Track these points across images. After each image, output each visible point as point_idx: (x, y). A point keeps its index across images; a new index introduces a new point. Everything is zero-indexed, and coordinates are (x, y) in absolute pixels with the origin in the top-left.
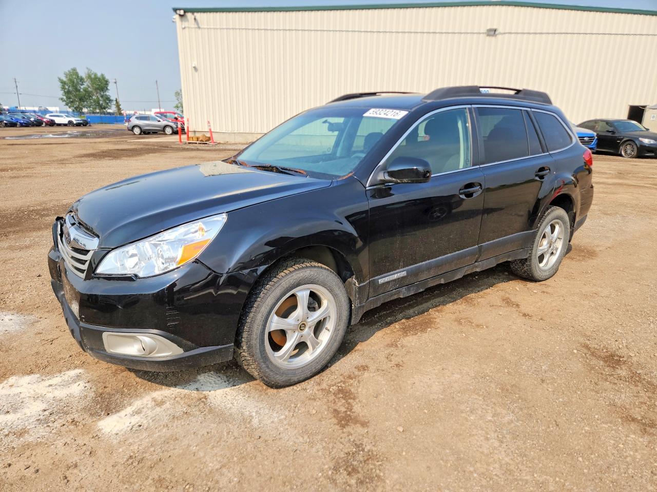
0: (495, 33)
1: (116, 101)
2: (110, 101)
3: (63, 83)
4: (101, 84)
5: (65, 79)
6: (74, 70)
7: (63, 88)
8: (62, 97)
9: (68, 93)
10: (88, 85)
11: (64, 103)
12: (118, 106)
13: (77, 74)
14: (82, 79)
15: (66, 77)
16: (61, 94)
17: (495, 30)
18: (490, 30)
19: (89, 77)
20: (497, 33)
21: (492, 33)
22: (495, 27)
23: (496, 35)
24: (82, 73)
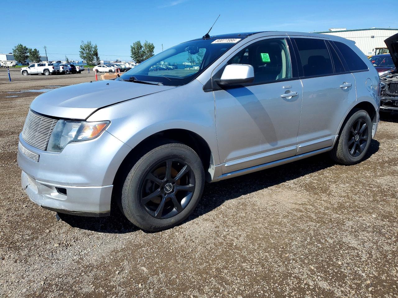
3: (132, 48)
4: (151, 48)
6: (139, 42)
7: (132, 51)
8: (131, 55)
9: (133, 53)
11: (133, 59)
19: (146, 45)
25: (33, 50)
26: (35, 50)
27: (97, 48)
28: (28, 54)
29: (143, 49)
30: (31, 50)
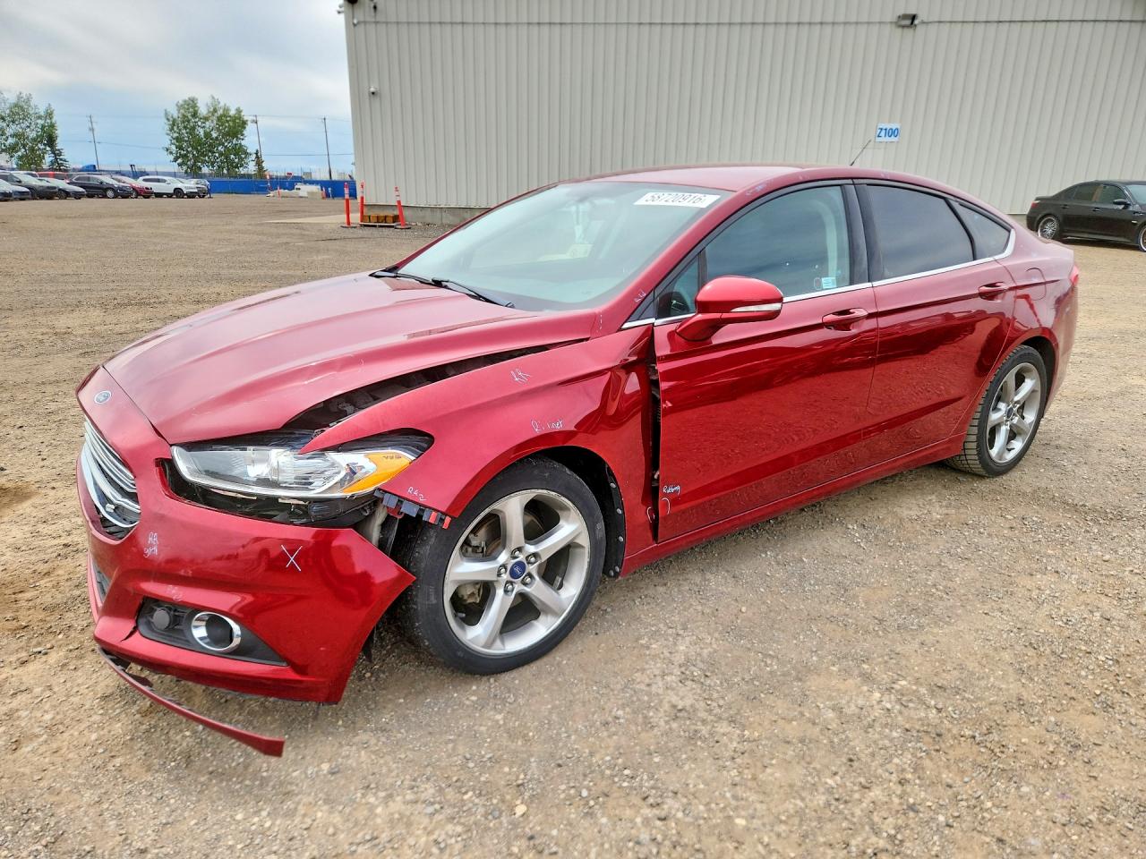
0: (912, 23)
1: (257, 154)
12: (259, 162)
17: (914, 17)
18: (905, 17)
20: (916, 22)
21: (908, 22)
22: (913, 12)
23: (915, 26)
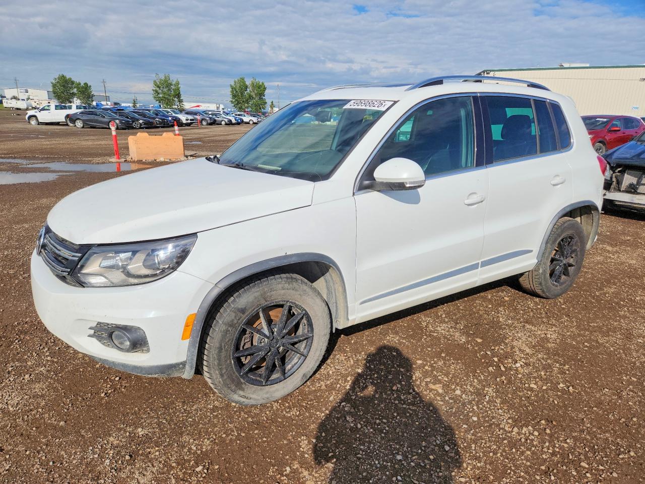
2: (266, 103)
3: (233, 88)
5: (233, 85)
6: (243, 79)
7: (232, 92)
8: (231, 100)
9: (234, 96)
10: (250, 91)
11: (233, 105)
13: (244, 83)
14: (246, 87)
15: (235, 84)
16: (230, 98)
24: (248, 82)
25: (82, 84)
26: (86, 84)
27: (179, 86)
28: (75, 90)
29: (248, 90)
30: (80, 84)
